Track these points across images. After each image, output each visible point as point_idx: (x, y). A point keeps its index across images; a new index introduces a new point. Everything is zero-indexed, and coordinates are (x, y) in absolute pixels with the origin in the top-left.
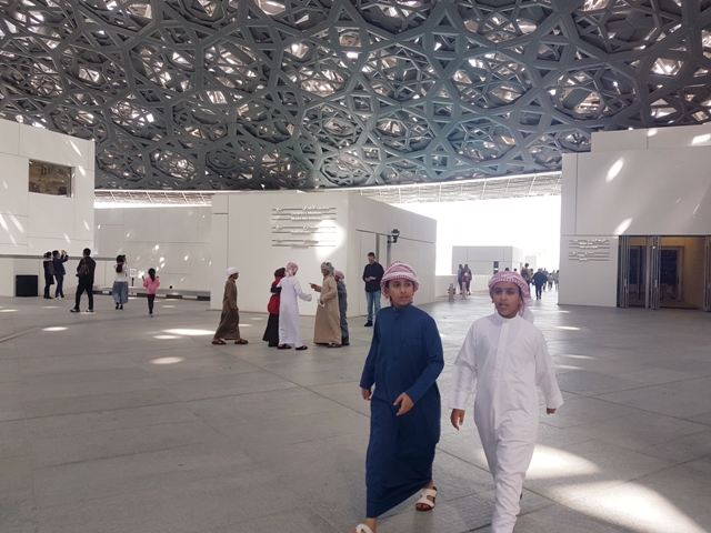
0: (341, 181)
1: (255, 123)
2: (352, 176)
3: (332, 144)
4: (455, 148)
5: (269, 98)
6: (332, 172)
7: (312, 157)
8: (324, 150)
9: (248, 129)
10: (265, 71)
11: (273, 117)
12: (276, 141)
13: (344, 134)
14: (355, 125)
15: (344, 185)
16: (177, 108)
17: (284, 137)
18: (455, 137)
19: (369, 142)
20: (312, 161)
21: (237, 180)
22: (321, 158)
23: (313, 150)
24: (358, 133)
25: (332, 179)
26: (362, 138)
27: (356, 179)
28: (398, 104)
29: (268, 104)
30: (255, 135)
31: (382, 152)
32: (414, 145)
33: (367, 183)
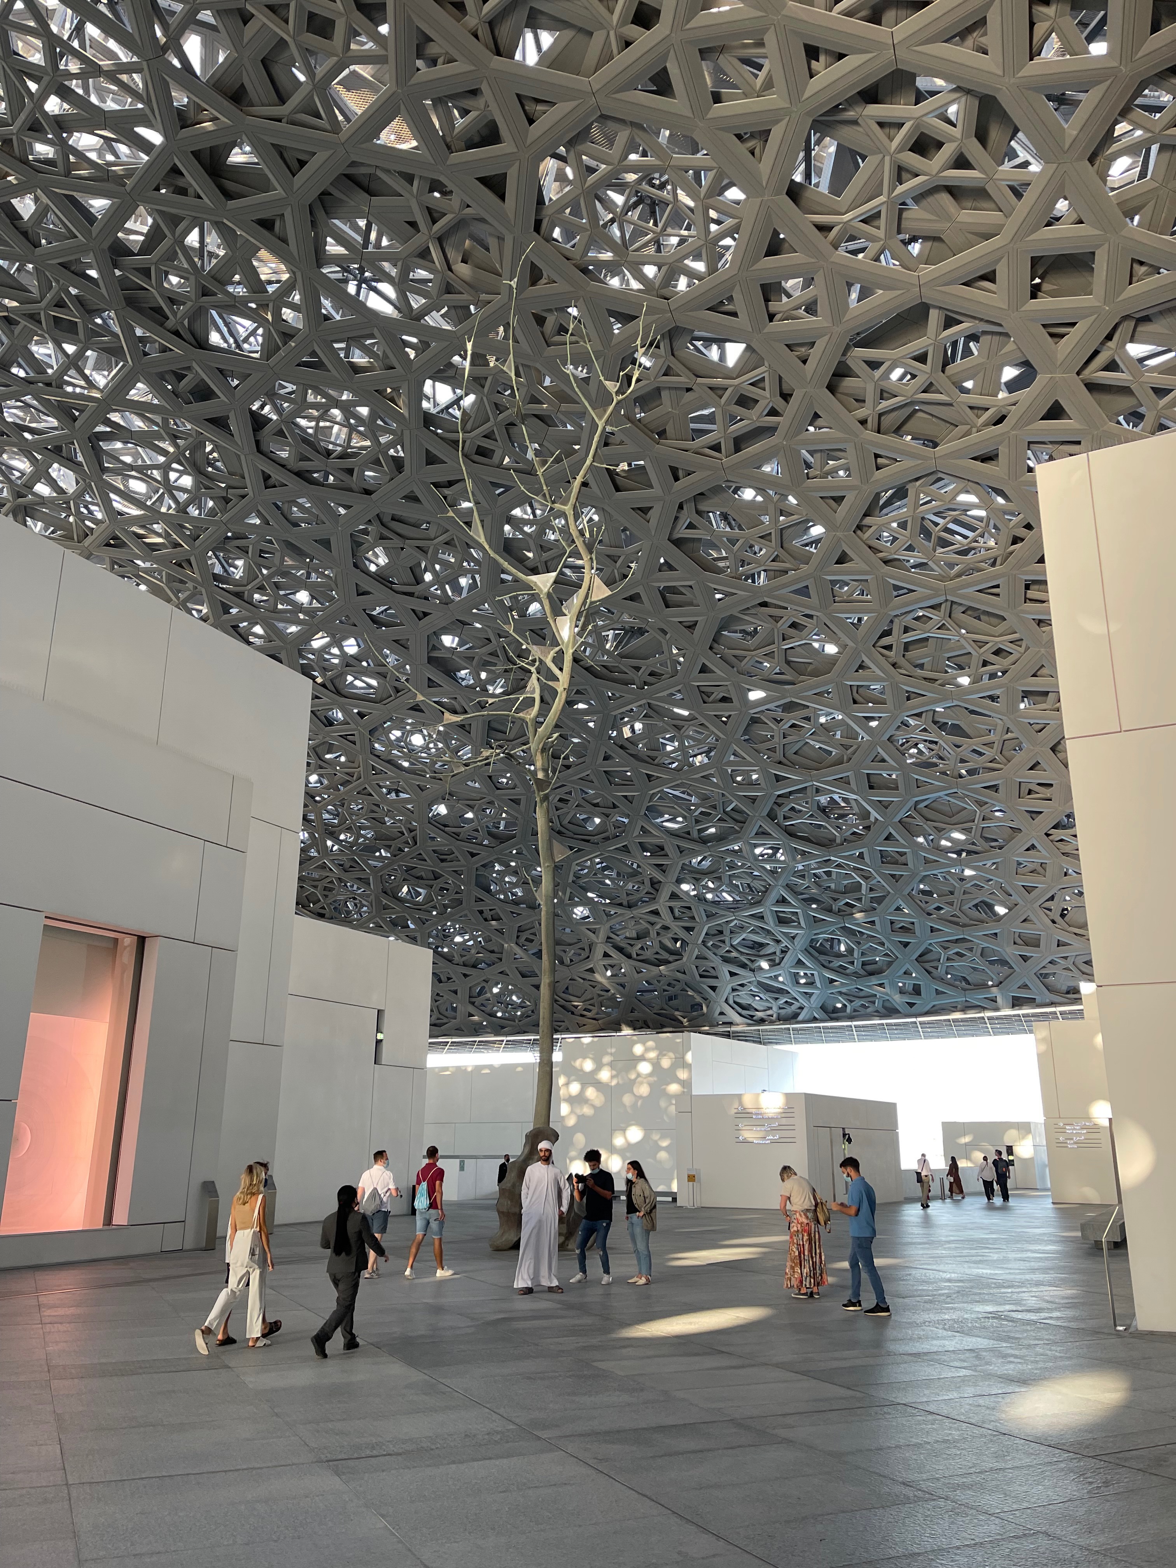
0: (758, 1015)
2: (775, 1009)
3: (744, 966)
4: (929, 973)
6: (745, 1002)
7: (712, 982)
8: (732, 974)
11: (658, 934)
13: (761, 953)
14: (778, 941)
18: (927, 957)
19: (800, 963)
20: (713, 988)
21: (594, 1018)
22: (726, 984)
23: (713, 973)
24: (782, 952)
25: (744, 1012)
26: (789, 959)
27: (783, 1012)
28: (840, 919)
31: (821, 976)
32: (868, 968)
33: (800, 1018)
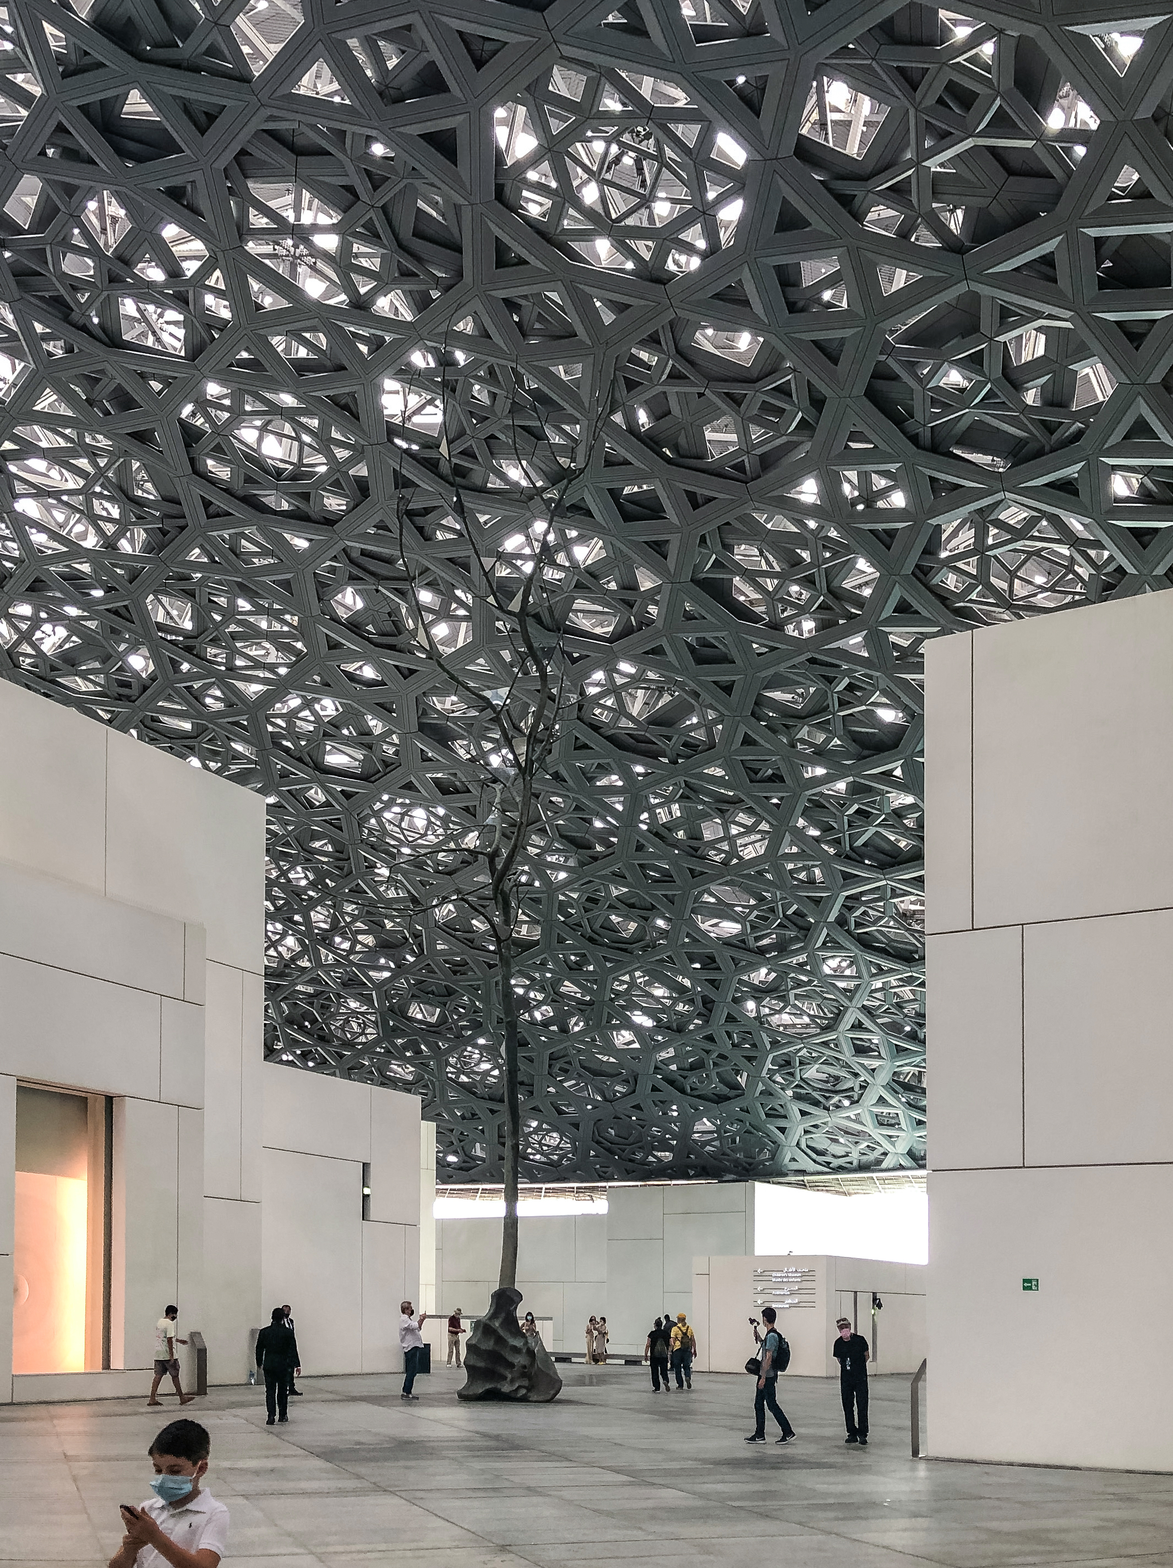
0: (836, 1163)
1: (685, 1073)
2: (855, 1155)
3: (816, 1103)
5: (710, 1038)
6: (819, 1147)
7: (782, 1123)
8: (803, 1113)
9: (671, 1082)
10: (708, 1003)
11: (716, 1064)
12: (720, 1099)
14: (856, 1075)
15: (841, 1169)
16: (556, 1056)
17: (734, 1093)
19: (882, 1100)
20: (783, 1130)
21: (644, 1163)
22: (797, 1126)
23: (783, 1112)
24: (862, 1088)
26: (870, 1096)
27: (864, 1158)
29: (709, 1046)
30: (683, 1091)
31: (906, 1115)
33: (884, 1165)
